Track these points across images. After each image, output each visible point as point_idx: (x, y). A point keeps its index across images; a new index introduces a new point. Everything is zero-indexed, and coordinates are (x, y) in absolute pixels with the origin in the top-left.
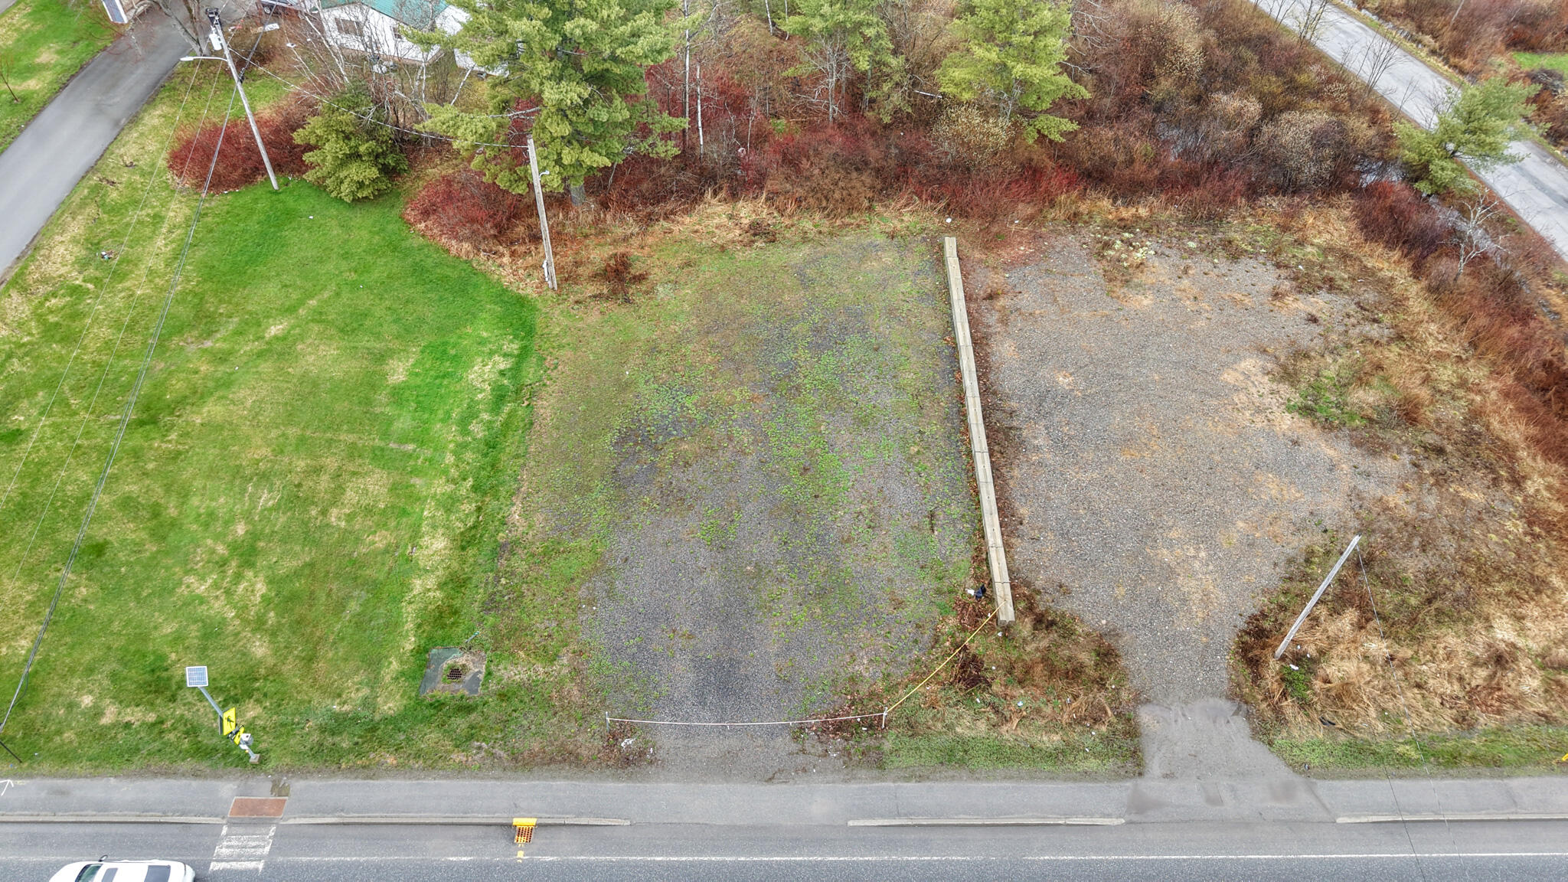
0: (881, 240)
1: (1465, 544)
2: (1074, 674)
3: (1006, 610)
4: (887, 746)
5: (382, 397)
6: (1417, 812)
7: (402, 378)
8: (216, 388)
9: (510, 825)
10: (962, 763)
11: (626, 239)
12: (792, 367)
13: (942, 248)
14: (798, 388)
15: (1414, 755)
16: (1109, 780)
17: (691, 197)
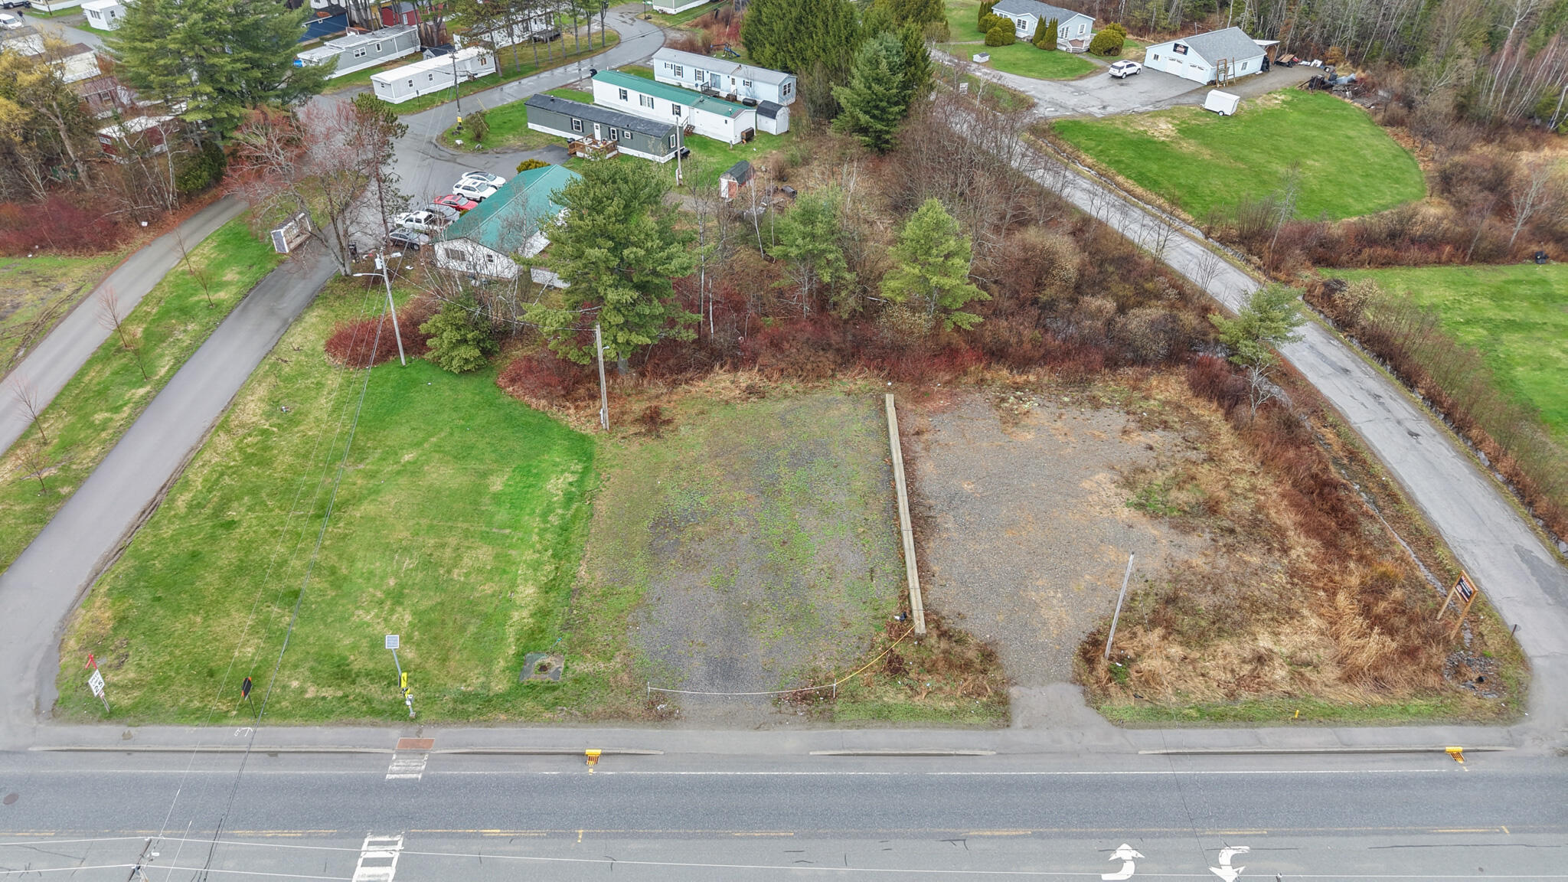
0: (840, 396)
1: (1244, 589)
2: (966, 666)
3: (920, 626)
4: (837, 708)
5: (486, 500)
6: (1194, 747)
7: (500, 488)
8: (369, 495)
9: (583, 754)
10: (886, 718)
11: (657, 397)
12: (775, 479)
13: (884, 402)
14: (779, 491)
15: (1195, 714)
16: (987, 729)
17: (704, 369)
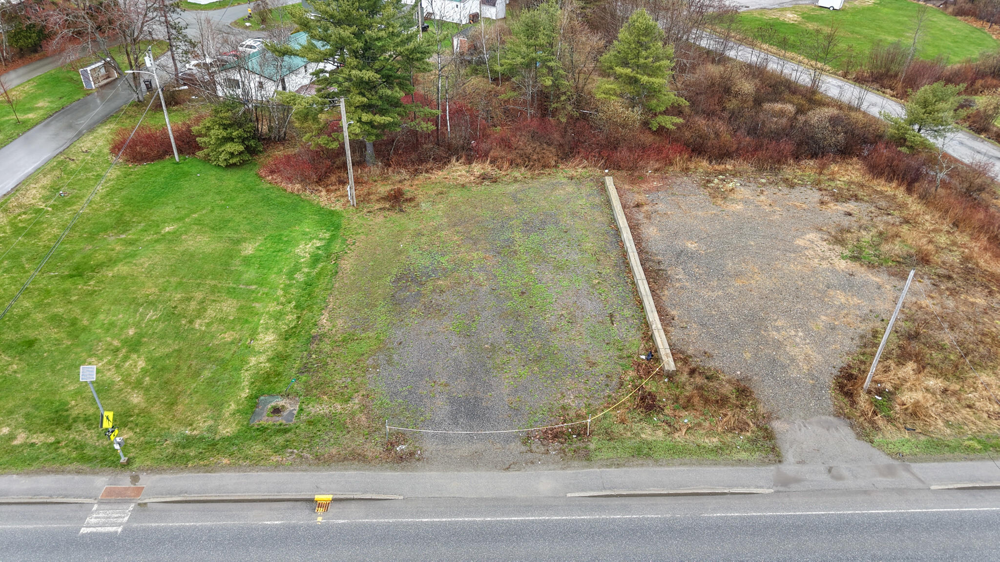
0: (565, 180)
1: (980, 327)
2: (722, 402)
3: (669, 363)
4: (592, 446)
5: (237, 261)
7: (250, 252)
8: (125, 258)
9: (312, 501)
10: (648, 456)
11: (400, 182)
12: (511, 241)
13: (603, 183)
14: (515, 252)
15: (978, 446)
16: (758, 465)
17: (443, 161)
